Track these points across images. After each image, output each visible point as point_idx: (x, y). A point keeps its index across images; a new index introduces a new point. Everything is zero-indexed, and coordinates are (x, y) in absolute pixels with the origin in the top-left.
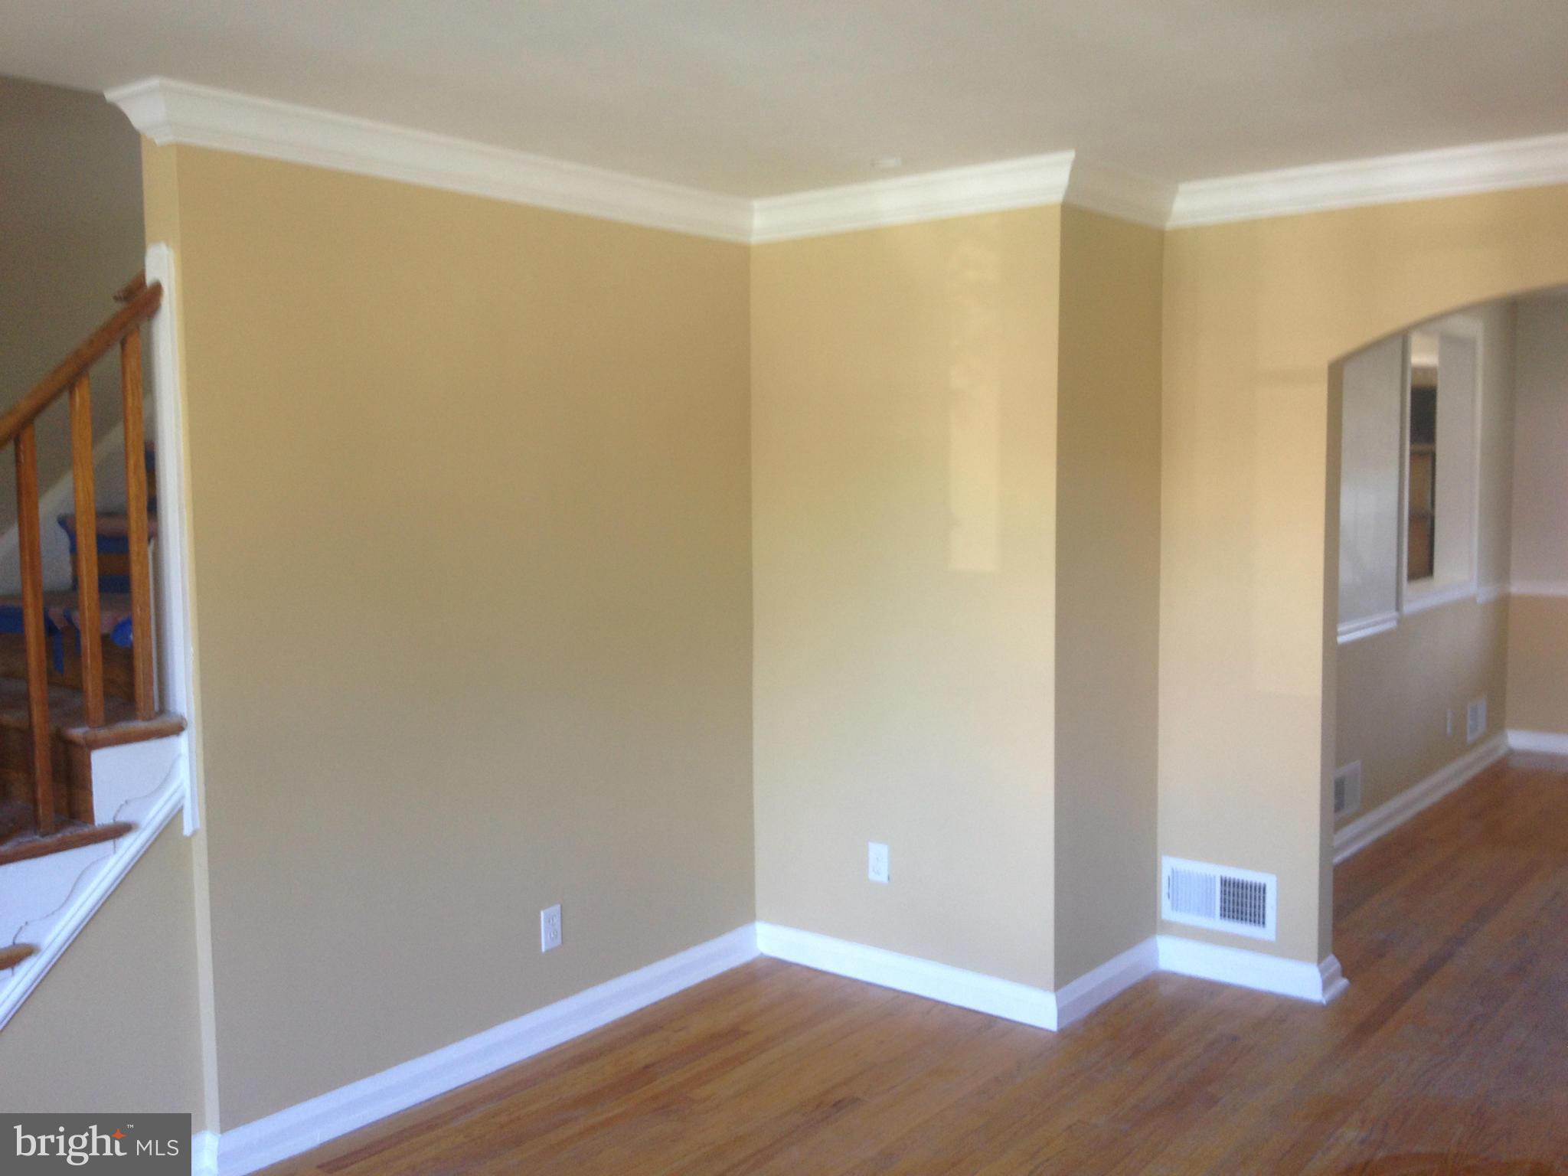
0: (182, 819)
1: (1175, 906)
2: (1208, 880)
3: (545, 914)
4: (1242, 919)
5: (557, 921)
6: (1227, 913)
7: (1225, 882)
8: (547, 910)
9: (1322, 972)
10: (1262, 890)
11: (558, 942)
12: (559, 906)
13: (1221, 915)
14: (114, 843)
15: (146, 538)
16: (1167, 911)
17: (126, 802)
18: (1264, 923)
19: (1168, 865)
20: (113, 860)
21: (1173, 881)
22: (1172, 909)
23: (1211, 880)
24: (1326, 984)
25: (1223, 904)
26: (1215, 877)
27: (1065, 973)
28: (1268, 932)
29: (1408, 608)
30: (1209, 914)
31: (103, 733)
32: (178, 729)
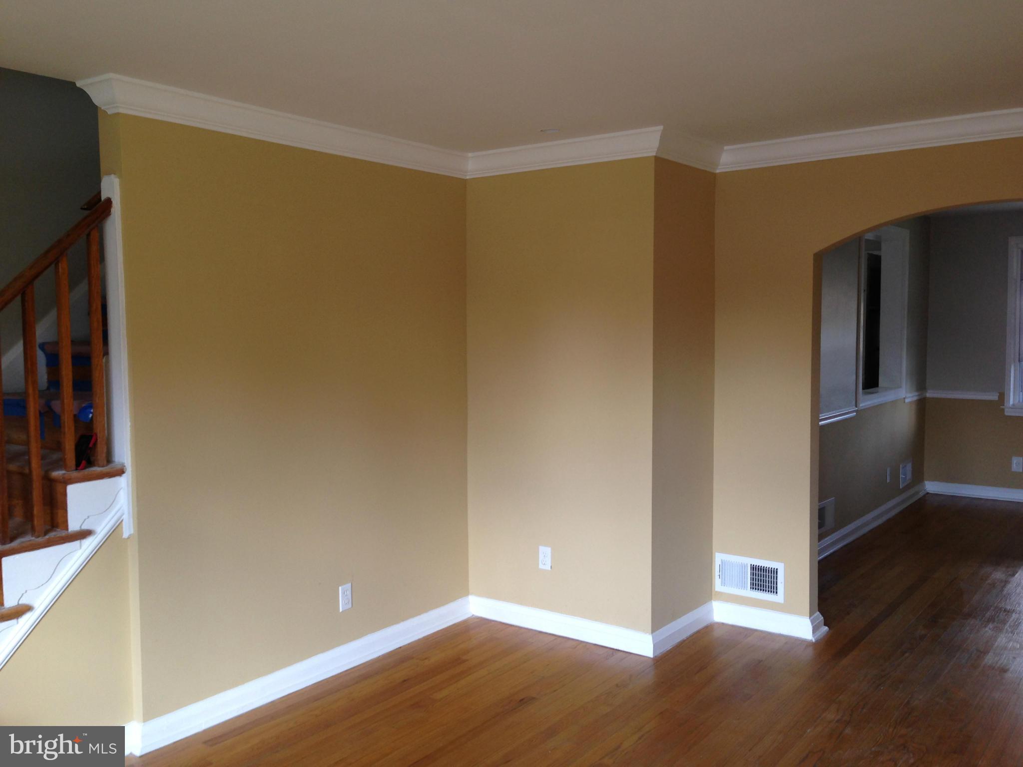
0: (122, 528)
1: (723, 584)
2: (743, 566)
3: (342, 589)
4: (763, 590)
5: (349, 593)
6: (754, 587)
7: (753, 568)
8: (342, 587)
9: (812, 622)
10: (775, 571)
11: (350, 606)
12: (350, 584)
13: (751, 588)
14: (80, 543)
15: (102, 354)
16: (718, 586)
17: (88, 517)
18: (777, 593)
19: (719, 558)
20: (79, 552)
21: (722, 568)
22: (722, 585)
23: (745, 566)
24: (815, 630)
25: (752, 582)
26: (747, 564)
27: (657, 622)
28: (779, 598)
29: (862, 405)
30: (745, 588)
31: (75, 474)
32: (120, 472)
